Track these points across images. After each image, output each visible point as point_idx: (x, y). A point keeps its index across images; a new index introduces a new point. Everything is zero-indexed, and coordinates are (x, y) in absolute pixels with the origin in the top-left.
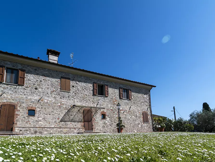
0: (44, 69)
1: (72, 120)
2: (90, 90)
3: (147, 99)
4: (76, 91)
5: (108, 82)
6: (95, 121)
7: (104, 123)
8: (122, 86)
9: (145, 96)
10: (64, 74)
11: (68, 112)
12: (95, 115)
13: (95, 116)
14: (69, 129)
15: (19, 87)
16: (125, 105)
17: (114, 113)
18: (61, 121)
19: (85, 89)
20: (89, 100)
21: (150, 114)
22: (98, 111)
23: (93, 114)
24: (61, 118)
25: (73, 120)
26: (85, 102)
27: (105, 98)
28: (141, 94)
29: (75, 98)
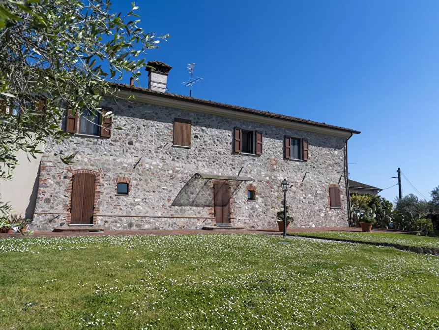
0: (144, 104)
1: (193, 202)
2: (227, 143)
3: (341, 158)
4: (201, 146)
5: (262, 125)
6: (234, 204)
7: (252, 209)
8: (289, 133)
9: (336, 152)
10: (179, 114)
11: (187, 187)
12: (236, 193)
13: (234, 194)
14: (188, 219)
15: (102, 140)
16: (295, 172)
17: (271, 187)
18: (174, 205)
19: (218, 140)
20: (225, 163)
21: (345, 190)
22: (240, 185)
23: (232, 190)
24: (173, 198)
25: (195, 203)
26: (218, 166)
27: (254, 158)
28: (327, 149)
29: (198, 159)
